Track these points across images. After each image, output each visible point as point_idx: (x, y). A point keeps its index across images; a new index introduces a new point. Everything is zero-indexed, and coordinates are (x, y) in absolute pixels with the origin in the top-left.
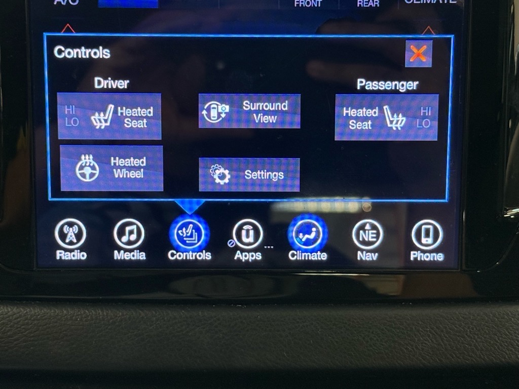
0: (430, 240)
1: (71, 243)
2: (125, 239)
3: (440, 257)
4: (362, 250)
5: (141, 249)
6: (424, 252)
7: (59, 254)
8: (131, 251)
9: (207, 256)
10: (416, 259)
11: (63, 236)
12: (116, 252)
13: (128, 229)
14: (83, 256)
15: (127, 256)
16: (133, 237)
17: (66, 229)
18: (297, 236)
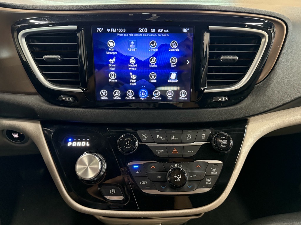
0: (184, 95)
1: (104, 95)
2: (116, 94)
3: (186, 99)
4: (169, 97)
5: (119, 97)
6: (182, 97)
7: (101, 98)
8: (117, 97)
9: (134, 98)
10: (181, 99)
11: (102, 94)
12: (114, 97)
13: (116, 92)
14: (107, 98)
15: (117, 98)
16: (118, 94)
17: (103, 92)
18: (154, 94)
